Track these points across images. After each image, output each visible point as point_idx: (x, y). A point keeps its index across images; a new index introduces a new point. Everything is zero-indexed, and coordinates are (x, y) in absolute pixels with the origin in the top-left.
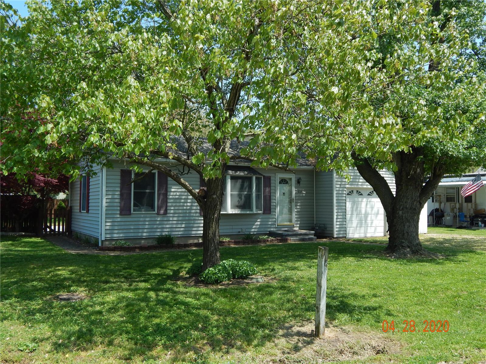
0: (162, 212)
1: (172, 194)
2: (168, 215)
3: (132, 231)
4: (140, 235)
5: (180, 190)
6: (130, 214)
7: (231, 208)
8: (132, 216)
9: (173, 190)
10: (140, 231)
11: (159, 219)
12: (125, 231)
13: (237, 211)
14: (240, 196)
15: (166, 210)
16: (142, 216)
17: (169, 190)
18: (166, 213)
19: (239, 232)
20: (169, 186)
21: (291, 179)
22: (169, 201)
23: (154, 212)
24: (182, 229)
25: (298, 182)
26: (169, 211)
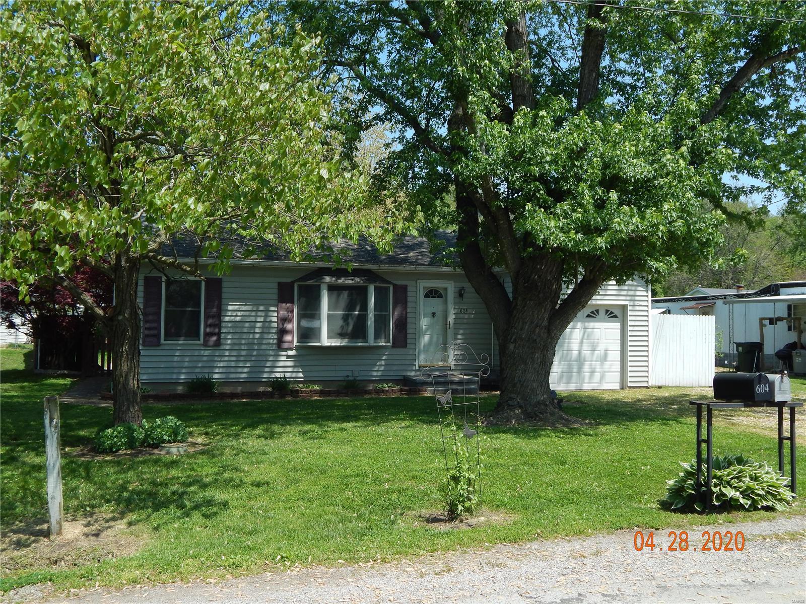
0: (212, 342)
1: (229, 313)
2: (222, 347)
3: (161, 371)
4: (175, 376)
5: (244, 308)
6: (158, 344)
7: (329, 337)
8: (162, 347)
9: (230, 308)
10: (176, 371)
11: (207, 353)
12: (150, 371)
15: (219, 339)
16: (179, 348)
17: (223, 307)
18: (218, 344)
19: (348, 376)
20: (224, 301)
21: (446, 289)
22: (223, 325)
23: (199, 343)
24: (246, 370)
25: (460, 294)
26: (222, 341)
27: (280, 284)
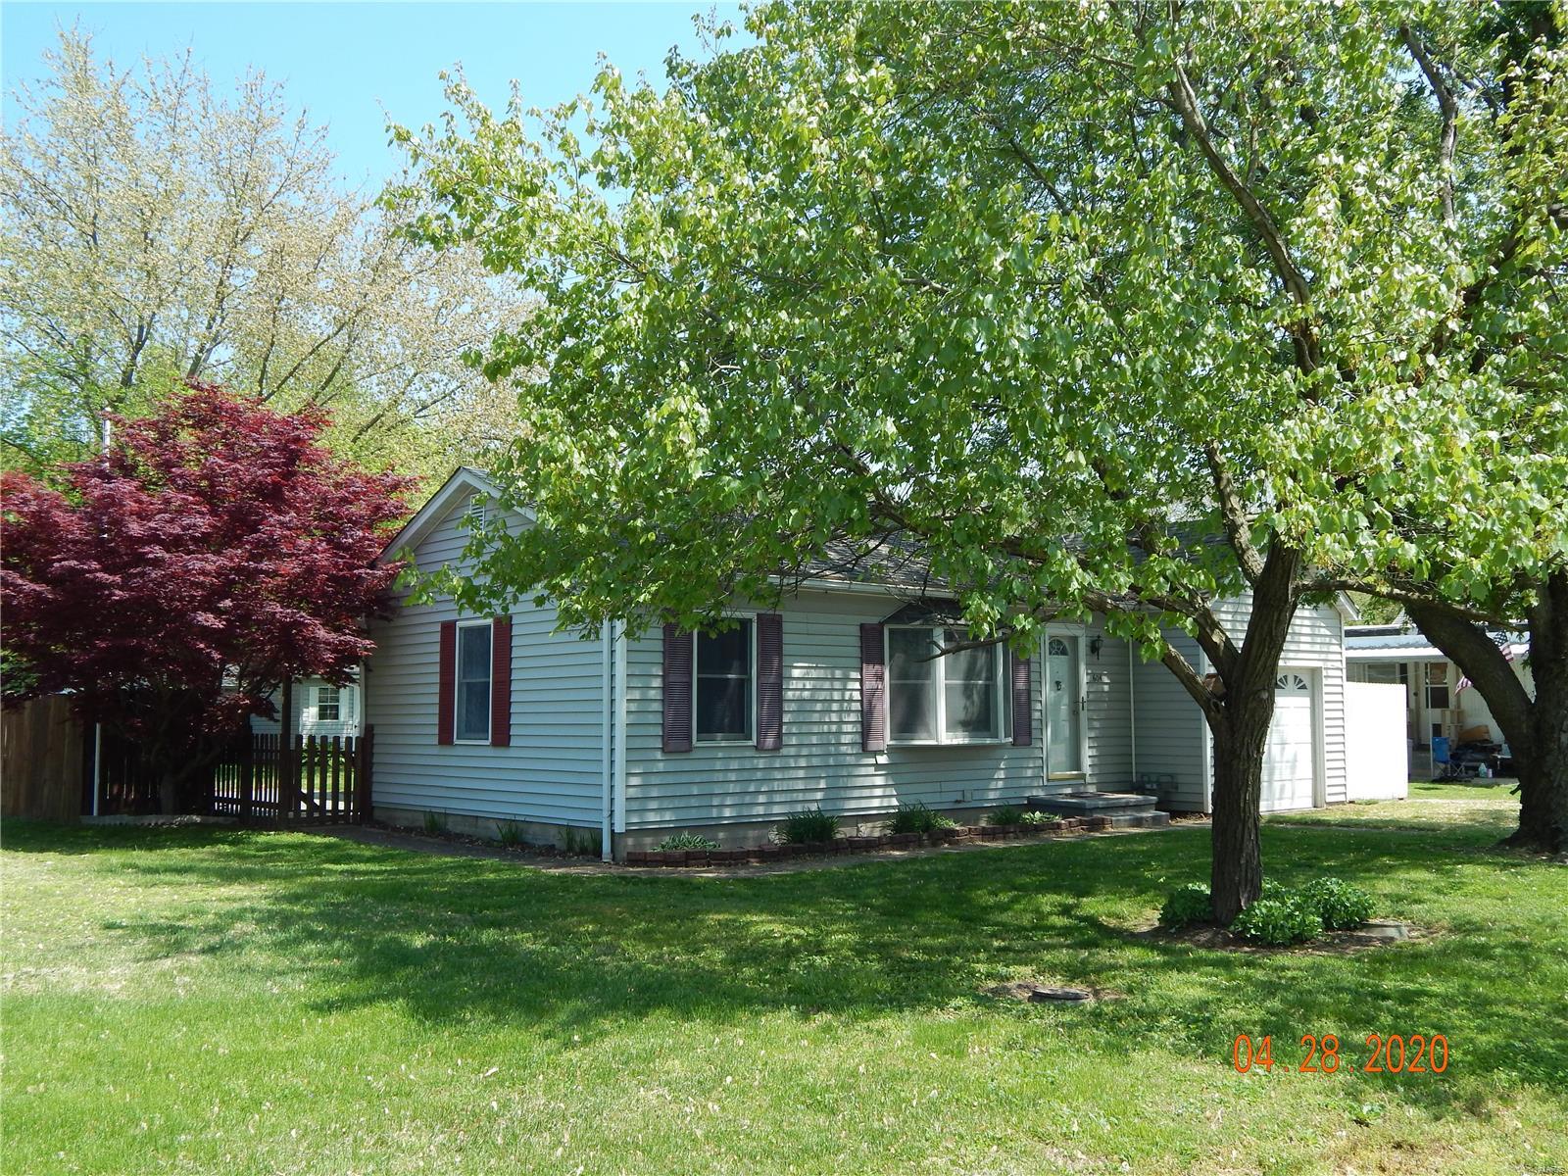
0: (770, 742)
1: (794, 685)
2: (784, 751)
3: (694, 802)
4: (715, 813)
5: (814, 674)
6: (689, 750)
7: (948, 729)
8: (695, 754)
9: (796, 673)
10: (716, 801)
11: (761, 764)
12: (677, 803)
13: (960, 739)
14: (967, 691)
15: (779, 736)
16: (720, 755)
17: (785, 673)
18: (779, 745)
19: (957, 802)
20: (786, 661)
21: (1074, 640)
22: (786, 707)
23: (750, 743)
24: (819, 795)
25: (1094, 648)
26: (785, 740)
27: (862, 626)
